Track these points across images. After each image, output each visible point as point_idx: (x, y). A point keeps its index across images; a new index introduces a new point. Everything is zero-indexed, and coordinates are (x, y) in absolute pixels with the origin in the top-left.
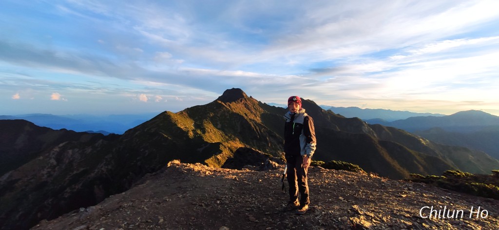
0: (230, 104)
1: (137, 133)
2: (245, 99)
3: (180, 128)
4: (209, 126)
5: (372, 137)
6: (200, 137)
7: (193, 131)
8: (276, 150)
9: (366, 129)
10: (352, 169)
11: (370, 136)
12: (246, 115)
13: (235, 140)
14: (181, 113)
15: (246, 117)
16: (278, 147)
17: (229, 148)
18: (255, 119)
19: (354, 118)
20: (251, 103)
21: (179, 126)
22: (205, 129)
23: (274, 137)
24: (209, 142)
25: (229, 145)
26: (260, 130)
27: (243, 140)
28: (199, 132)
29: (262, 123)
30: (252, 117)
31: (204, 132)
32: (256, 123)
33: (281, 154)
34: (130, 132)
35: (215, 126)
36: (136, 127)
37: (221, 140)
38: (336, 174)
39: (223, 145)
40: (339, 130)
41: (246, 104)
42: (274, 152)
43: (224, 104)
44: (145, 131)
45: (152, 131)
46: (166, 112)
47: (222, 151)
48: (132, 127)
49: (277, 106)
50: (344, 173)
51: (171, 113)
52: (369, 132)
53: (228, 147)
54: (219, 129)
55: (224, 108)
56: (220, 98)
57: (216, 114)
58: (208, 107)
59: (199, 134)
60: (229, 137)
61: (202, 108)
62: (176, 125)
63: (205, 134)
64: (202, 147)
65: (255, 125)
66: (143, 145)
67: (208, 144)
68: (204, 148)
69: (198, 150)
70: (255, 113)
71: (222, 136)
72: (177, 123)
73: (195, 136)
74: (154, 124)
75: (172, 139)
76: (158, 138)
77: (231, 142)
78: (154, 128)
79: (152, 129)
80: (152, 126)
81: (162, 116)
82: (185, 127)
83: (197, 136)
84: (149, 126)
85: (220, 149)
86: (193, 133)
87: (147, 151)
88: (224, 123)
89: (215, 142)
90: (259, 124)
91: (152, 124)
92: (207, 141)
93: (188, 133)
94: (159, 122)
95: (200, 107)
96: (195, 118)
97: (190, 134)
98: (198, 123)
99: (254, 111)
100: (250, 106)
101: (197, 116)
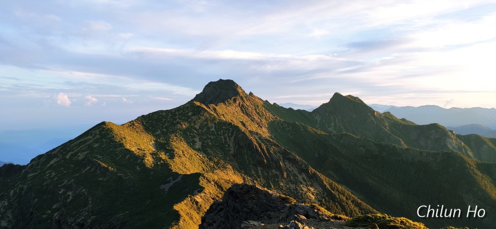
0: (216, 108)
1: (52, 162)
3: (129, 151)
4: (180, 146)
5: (465, 158)
6: (166, 166)
7: (151, 154)
8: (296, 182)
9: (452, 144)
11: (462, 155)
12: (244, 125)
13: (225, 168)
14: (131, 124)
15: (243, 129)
16: (300, 178)
18: (259, 131)
19: (431, 124)
20: (251, 104)
21: (128, 147)
22: (174, 151)
23: (293, 161)
24: (180, 172)
25: (216, 178)
26: (268, 149)
27: (241, 168)
28: (163, 156)
29: (271, 137)
30: (254, 127)
31: (172, 157)
32: (260, 138)
33: (305, 189)
34: (41, 161)
35: (191, 144)
36: (54, 150)
37: (201, 169)
39: (204, 177)
40: (406, 147)
41: (243, 106)
42: (293, 186)
43: (206, 108)
44: (67, 157)
45: (80, 158)
46: (104, 123)
47: (204, 188)
48: (43, 152)
49: (295, 108)
51: (113, 124)
52: (460, 149)
53: (214, 181)
54: (198, 150)
55: (206, 114)
56: (198, 98)
57: (192, 124)
58: (177, 113)
59: (163, 160)
60: (214, 163)
61: (168, 115)
62: (122, 145)
63: (174, 160)
64: (169, 182)
65: (260, 141)
66: (64, 182)
67: (180, 177)
68: (172, 183)
69: (162, 187)
70: (259, 120)
71: (204, 162)
72: (124, 141)
73: (157, 163)
74: (84, 146)
75: (115, 170)
76: (90, 169)
77: (218, 171)
78: (83, 151)
79: (79, 154)
80: (79, 148)
81: (98, 130)
82: (138, 149)
83: (159, 163)
84: (75, 148)
85: (200, 184)
86: (153, 158)
87: (70, 193)
88: (205, 139)
89: (192, 172)
90: (266, 140)
91: (79, 145)
92: (177, 171)
93: (144, 159)
94: (92, 141)
95: (164, 114)
96: (157, 133)
97: (148, 160)
98: (162, 140)
99: (256, 118)
100: (250, 109)
101: (159, 128)
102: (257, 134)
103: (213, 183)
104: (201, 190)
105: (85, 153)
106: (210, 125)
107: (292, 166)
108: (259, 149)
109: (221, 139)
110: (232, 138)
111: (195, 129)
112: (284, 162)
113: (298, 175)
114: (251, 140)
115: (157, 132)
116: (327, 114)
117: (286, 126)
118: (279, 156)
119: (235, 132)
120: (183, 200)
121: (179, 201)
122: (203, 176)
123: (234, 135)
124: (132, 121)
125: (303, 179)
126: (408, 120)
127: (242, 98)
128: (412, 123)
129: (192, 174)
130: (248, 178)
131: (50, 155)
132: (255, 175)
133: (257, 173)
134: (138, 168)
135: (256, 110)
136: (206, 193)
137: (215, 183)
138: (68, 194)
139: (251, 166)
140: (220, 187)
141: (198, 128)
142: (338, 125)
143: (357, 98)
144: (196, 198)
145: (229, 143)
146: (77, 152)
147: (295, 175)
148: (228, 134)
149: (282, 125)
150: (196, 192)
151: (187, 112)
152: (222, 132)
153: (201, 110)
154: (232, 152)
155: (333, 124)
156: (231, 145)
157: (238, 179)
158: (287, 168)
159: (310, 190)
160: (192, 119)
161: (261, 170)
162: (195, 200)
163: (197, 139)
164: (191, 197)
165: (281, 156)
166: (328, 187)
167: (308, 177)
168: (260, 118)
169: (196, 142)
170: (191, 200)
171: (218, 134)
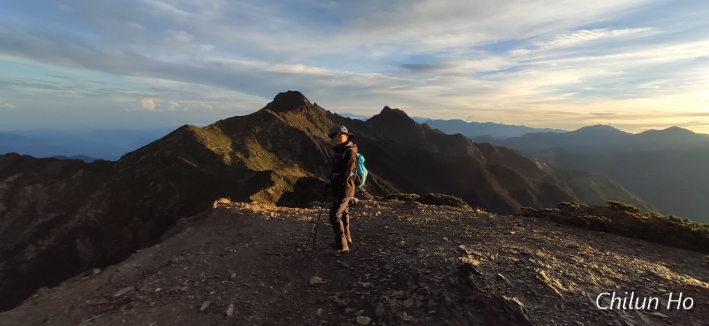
0: (286, 115)
2: (307, 108)
3: (209, 150)
4: (254, 147)
5: (479, 161)
6: (242, 164)
7: (229, 153)
9: (471, 150)
10: (454, 204)
11: (477, 159)
12: (309, 130)
13: (293, 166)
14: (211, 127)
15: (308, 134)
17: (285, 178)
18: (322, 136)
19: (456, 135)
20: (315, 112)
21: (209, 146)
22: (248, 151)
24: (255, 169)
25: (285, 174)
26: (329, 152)
27: (305, 166)
28: (239, 155)
30: (317, 133)
31: (247, 155)
32: (323, 142)
35: (264, 146)
36: (142, 148)
37: (272, 167)
38: (436, 210)
39: (275, 174)
40: (437, 151)
41: (308, 114)
43: (275, 114)
44: (155, 154)
45: (167, 156)
46: (186, 126)
47: (275, 182)
48: (133, 150)
49: (352, 118)
50: (446, 208)
51: (195, 127)
52: (475, 153)
53: (283, 176)
54: (270, 151)
55: (276, 121)
56: (269, 106)
57: (265, 129)
59: (239, 159)
60: (284, 162)
62: (203, 145)
63: (249, 159)
65: (323, 145)
67: (255, 172)
68: (249, 177)
70: (322, 127)
71: (274, 161)
72: (204, 142)
73: (235, 161)
74: (169, 145)
75: (199, 166)
76: (176, 165)
77: (287, 169)
78: (169, 150)
79: (166, 152)
80: (165, 147)
81: (181, 132)
82: (218, 149)
84: (161, 147)
85: (272, 179)
86: (231, 157)
88: (276, 142)
89: (264, 169)
90: (327, 143)
91: (165, 144)
92: (252, 168)
93: (223, 158)
94: (176, 141)
97: (226, 159)
98: (238, 142)
99: (319, 124)
100: (314, 117)
102: (320, 138)
103: (282, 178)
104: (272, 184)
105: (171, 151)
106: (280, 129)
108: (321, 152)
109: (289, 142)
110: (299, 142)
111: (267, 133)
114: (315, 143)
115: (233, 134)
123: (300, 139)
126: (440, 130)
129: (265, 171)
131: (139, 153)
132: (318, 172)
133: (319, 170)
134: (218, 165)
135: (319, 118)
139: (314, 165)
140: (288, 181)
141: (269, 132)
145: (296, 146)
146: (164, 151)
148: (295, 138)
151: (260, 118)
152: (290, 136)
153: (272, 117)
154: (299, 153)
156: (298, 147)
157: (301, 174)
160: (264, 125)
161: (323, 169)
163: (268, 142)
166: (376, 182)
171: (286, 138)
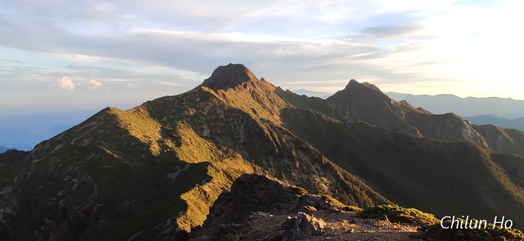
0: (226, 93)
1: (57, 148)
3: (134, 138)
4: (187, 133)
5: (480, 148)
6: (173, 154)
7: (158, 142)
8: (309, 172)
9: (468, 134)
11: (477, 145)
12: (254, 112)
13: (234, 157)
14: (137, 110)
15: (253, 116)
16: (313, 168)
18: (271, 119)
19: (447, 114)
20: (262, 91)
21: (133, 133)
22: (180, 138)
23: (306, 151)
24: (188, 161)
25: (225, 167)
26: (279, 138)
27: (250, 157)
28: (170, 143)
29: (283, 125)
30: (265, 115)
31: (179, 144)
32: (272, 126)
33: (318, 180)
34: (45, 147)
35: (199, 132)
36: (58, 136)
37: (210, 158)
39: (213, 166)
40: (421, 136)
41: (254, 92)
42: (305, 177)
43: (213, 93)
44: (72, 143)
45: (85, 145)
46: (108, 109)
47: (212, 178)
48: (48, 137)
49: (309, 96)
51: (118, 110)
52: (475, 139)
53: (223, 170)
54: (207, 138)
55: (214, 100)
56: (206, 83)
57: (200, 111)
58: (184, 99)
59: (170, 148)
60: (223, 151)
61: (174, 101)
62: (127, 131)
63: (181, 148)
64: (176, 171)
65: (272, 130)
66: (68, 169)
67: (187, 165)
68: (179, 171)
69: (169, 175)
70: (271, 107)
71: (212, 151)
72: (129, 128)
73: (163, 151)
74: (88, 132)
75: (121, 157)
76: (95, 156)
77: (227, 160)
78: (88, 137)
79: (84, 140)
80: (84, 135)
81: (102, 116)
82: (144, 136)
83: (165, 151)
84: (79, 134)
85: (208, 174)
86: (159, 145)
87: (75, 180)
88: (214, 127)
89: (200, 161)
90: (278, 128)
91: (83, 131)
92: (185, 159)
93: (150, 147)
94: (96, 127)
95: (170, 100)
96: (163, 120)
97: (154, 148)
98: (168, 128)
99: (268, 104)
100: (261, 95)
101: (166, 115)
102: (268, 122)
103: (222, 172)
104: (209, 179)
105: (90, 139)
106: (219, 111)
107: (305, 155)
108: (271, 138)
109: (231, 126)
110: (242, 126)
111: (204, 116)
112: (296, 151)
113: (311, 165)
114: (262, 128)
115: (163, 118)
116: (342, 102)
117: (300, 113)
118: (292, 146)
119: (245, 120)
120: (191, 190)
121: (186, 190)
122: (211, 165)
123: (244, 123)
124: (138, 107)
125: (316, 168)
126: (424, 109)
127: (253, 84)
128: (428, 112)
129: (200, 164)
130: (259, 167)
131: (54, 141)
132: (266, 165)
133: (268, 162)
134: (144, 156)
135: (267, 96)
136: (214, 183)
137: (224, 172)
138: (73, 180)
139: (262, 155)
140: (229, 176)
141: (206, 115)
142: (354, 113)
143: (373, 85)
144: (204, 188)
145: (239, 131)
146: (82, 139)
147: (308, 166)
148: (238, 122)
149: (295, 112)
150: (204, 181)
151: (195, 97)
152: (231, 119)
153: (209, 96)
154: (242, 141)
155: (348, 112)
156: (241, 133)
157: (248, 169)
158: (300, 158)
159: (323, 181)
160: (200, 106)
161: (273, 160)
162: (203, 189)
163: (205, 127)
164: (198, 187)
165: (294, 145)
166: (342, 177)
167: (321, 167)
168: (272, 105)
169: (204, 130)
170: (199, 190)
171: (227, 122)
